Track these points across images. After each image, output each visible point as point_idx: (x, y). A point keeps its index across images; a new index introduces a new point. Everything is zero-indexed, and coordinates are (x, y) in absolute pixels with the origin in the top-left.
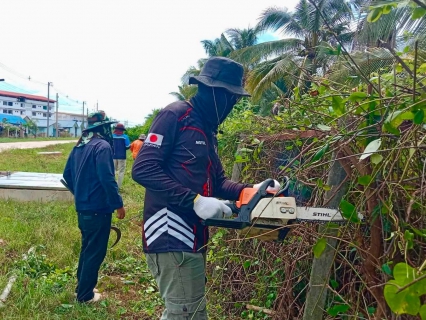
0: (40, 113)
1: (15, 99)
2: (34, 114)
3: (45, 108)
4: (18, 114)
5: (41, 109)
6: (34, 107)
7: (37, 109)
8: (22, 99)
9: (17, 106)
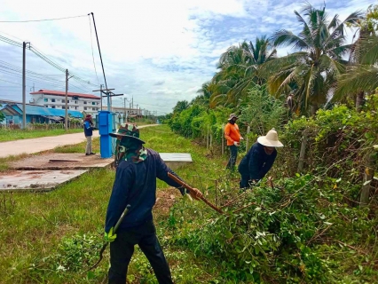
0: (90, 107)
1: (70, 98)
2: (85, 108)
3: (93, 103)
4: (73, 109)
5: (91, 105)
6: (85, 103)
7: (88, 105)
8: (76, 97)
9: (72, 103)
